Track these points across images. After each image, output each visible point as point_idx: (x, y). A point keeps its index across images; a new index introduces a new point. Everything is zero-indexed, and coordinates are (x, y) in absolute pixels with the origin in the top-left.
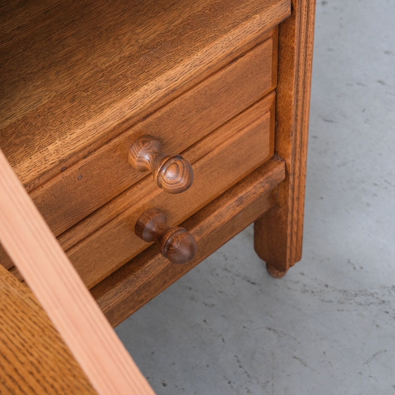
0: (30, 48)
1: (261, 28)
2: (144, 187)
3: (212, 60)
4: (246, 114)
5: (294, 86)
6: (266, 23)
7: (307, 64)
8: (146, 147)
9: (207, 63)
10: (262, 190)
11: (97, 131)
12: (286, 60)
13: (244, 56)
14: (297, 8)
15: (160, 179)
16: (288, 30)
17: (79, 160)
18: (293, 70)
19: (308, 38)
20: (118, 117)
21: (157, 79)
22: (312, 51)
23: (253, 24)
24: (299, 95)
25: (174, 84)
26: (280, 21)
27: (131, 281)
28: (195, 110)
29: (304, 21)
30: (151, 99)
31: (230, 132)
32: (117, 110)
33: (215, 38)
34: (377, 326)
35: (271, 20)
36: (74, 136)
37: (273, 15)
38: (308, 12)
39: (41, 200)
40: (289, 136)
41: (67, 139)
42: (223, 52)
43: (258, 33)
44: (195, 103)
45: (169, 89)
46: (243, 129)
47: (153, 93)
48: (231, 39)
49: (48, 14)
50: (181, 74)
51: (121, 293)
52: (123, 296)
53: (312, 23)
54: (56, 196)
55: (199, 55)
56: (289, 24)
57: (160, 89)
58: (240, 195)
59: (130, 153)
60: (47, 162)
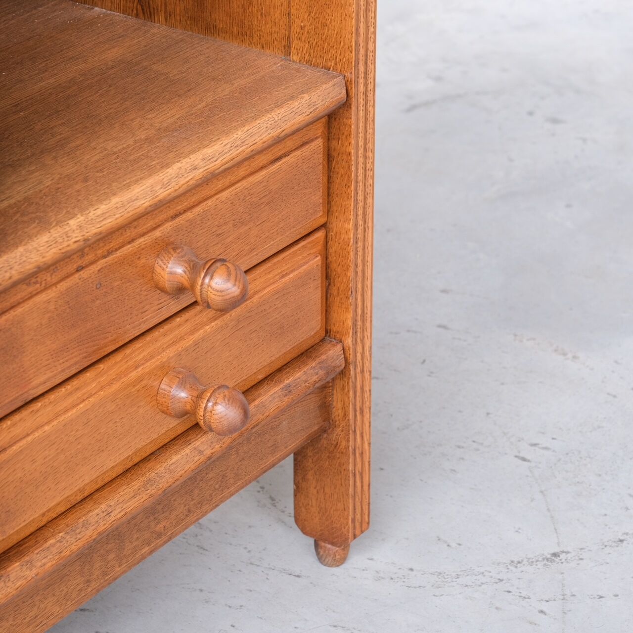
0: (7, 138)
1: (311, 110)
2: (168, 333)
3: (255, 141)
4: (290, 254)
5: (352, 213)
6: (317, 105)
7: (368, 184)
8: (179, 253)
9: (251, 144)
10: (315, 378)
11: (126, 210)
12: (339, 176)
13: (289, 155)
14: (353, 92)
15: (205, 290)
16: (341, 128)
17: (97, 260)
18: (351, 188)
19: (367, 144)
20: (149, 196)
21: (191, 157)
22: (373, 163)
23: (301, 105)
24: (358, 232)
25: (213, 164)
26: (335, 106)
27: (152, 481)
28: (232, 222)
29: (361, 115)
30: (187, 179)
31: (271, 276)
32: (147, 187)
33: (255, 118)
34: (497, 608)
35: (324, 102)
36: (99, 212)
37: (325, 97)
38: (366, 104)
39: (54, 307)
40: (348, 298)
41: (91, 214)
42: (269, 134)
43: (310, 116)
44: (231, 211)
45: (208, 170)
46: (287, 274)
47: (189, 173)
48: (276, 119)
49: (19, 107)
50: (220, 153)
51: (141, 496)
52: (143, 500)
53: (372, 121)
54: (70, 305)
55: (240, 134)
56: (343, 119)
57: (196, 168)
58: (287, 382)
59: (156, 265)
60: (70, 238)
